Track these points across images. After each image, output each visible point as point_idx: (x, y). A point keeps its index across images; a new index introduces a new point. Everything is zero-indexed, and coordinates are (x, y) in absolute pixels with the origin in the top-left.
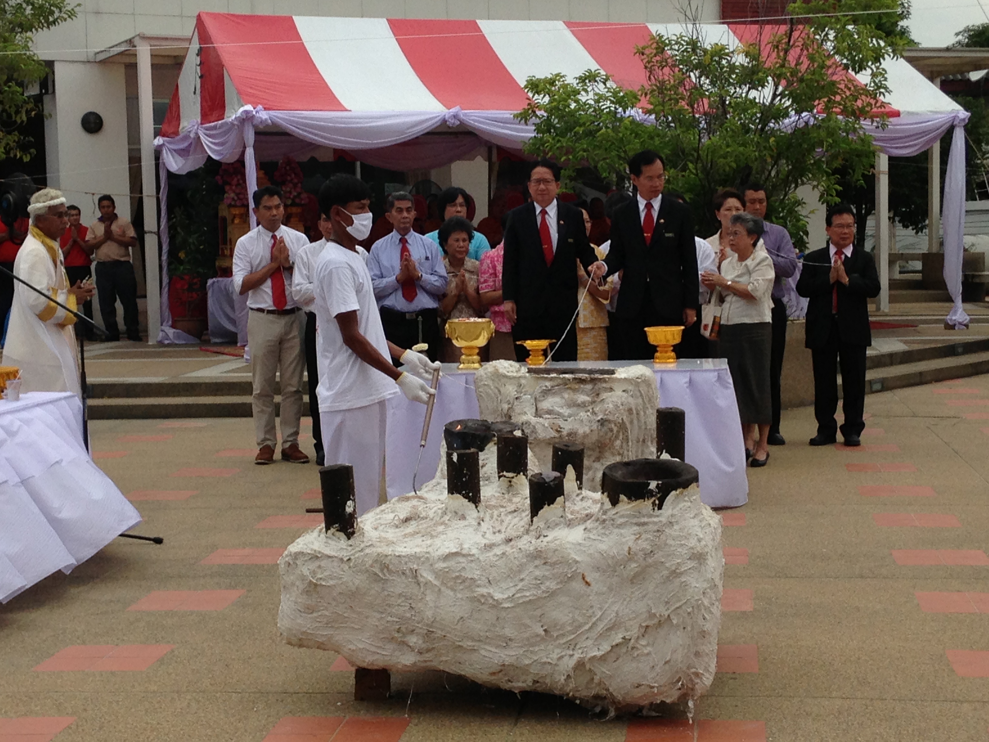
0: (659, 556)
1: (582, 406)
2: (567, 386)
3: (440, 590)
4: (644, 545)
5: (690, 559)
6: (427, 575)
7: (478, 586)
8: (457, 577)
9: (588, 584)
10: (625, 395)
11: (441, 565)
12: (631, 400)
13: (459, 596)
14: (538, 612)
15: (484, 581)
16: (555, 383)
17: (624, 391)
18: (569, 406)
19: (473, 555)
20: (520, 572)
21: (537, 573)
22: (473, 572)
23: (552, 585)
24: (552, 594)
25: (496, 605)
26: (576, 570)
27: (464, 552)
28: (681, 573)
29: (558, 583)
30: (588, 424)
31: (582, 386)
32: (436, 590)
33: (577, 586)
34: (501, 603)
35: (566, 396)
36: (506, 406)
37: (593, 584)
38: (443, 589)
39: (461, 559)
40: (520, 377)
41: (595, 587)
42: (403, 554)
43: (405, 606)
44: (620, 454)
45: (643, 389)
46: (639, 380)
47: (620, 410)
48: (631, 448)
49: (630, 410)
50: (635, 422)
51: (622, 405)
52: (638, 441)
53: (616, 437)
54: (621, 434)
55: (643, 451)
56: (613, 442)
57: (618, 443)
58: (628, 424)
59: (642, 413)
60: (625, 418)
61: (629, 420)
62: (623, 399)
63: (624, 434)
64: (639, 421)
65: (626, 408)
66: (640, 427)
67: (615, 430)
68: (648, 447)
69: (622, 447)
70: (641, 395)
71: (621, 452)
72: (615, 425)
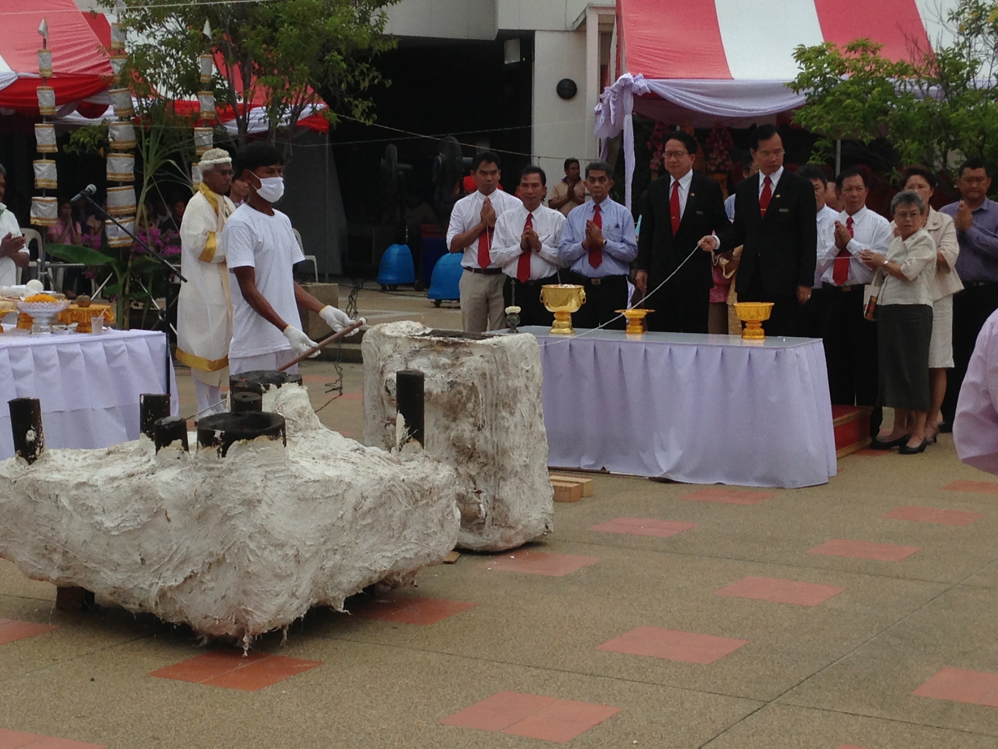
0: (216, 499)
1: (444, 367)
2: (432, 349)
3: (71, 514)
4: (207, 489)
5: (241, 504)
6: (64, 501)
7: (96, 514)
8: (83, 505)
9: (169, 520)
10: (481, 359)
11: (74, 492)
12: (486, 365)
13: (85, 521)
14: (136, 542)
15: (99, 511)
16: (422, 344)
17: (481, 356)
18: (433, 368)
19: (97, 486)
20: (126, 504)
21: (136, 506)
22: (94, 502)
23: (144, 518)
24: (144, 526)
25: (107, 532)
26: (161, 507)
27: (91, 482)
28: (232, 517)
29: (148, 517)
30: (442, 385)
31: (445, 349)
32: (69, 514)
33: (161, 520)
34: (110, 531)
35: (431, 357)
36: (382, 363)
37: (172, 520)
38: (74, 514)
39: (88, 489)
40: (396, 337)
41: (175, 523)
42: (52, 480)
43: (48, 526)
44: (472, 417)
45: (498, 356)
46: (495, 347)
47: (471, 374)
48: (486, 412)
49: (484, 375)
50: (489, 386)
51: (476, 369)
52: (492, 405)
53: (469, 399)
54: (473, 397)
55: (496, 415)
56: (465, 404)
57: (470, 405)
58: (480, 388)
59: (495, 378)
60: (476, 382)
61: (483, 384)
62: (479, 364)
63: (477, 397)
64: (492, 386)
65: (480, 372)
66: (493, 392)
67: (465, 393)
68: (500, 411)
69: (474, 409)
70: (496, 361)
71: (473, 414)
72: (465, 388)
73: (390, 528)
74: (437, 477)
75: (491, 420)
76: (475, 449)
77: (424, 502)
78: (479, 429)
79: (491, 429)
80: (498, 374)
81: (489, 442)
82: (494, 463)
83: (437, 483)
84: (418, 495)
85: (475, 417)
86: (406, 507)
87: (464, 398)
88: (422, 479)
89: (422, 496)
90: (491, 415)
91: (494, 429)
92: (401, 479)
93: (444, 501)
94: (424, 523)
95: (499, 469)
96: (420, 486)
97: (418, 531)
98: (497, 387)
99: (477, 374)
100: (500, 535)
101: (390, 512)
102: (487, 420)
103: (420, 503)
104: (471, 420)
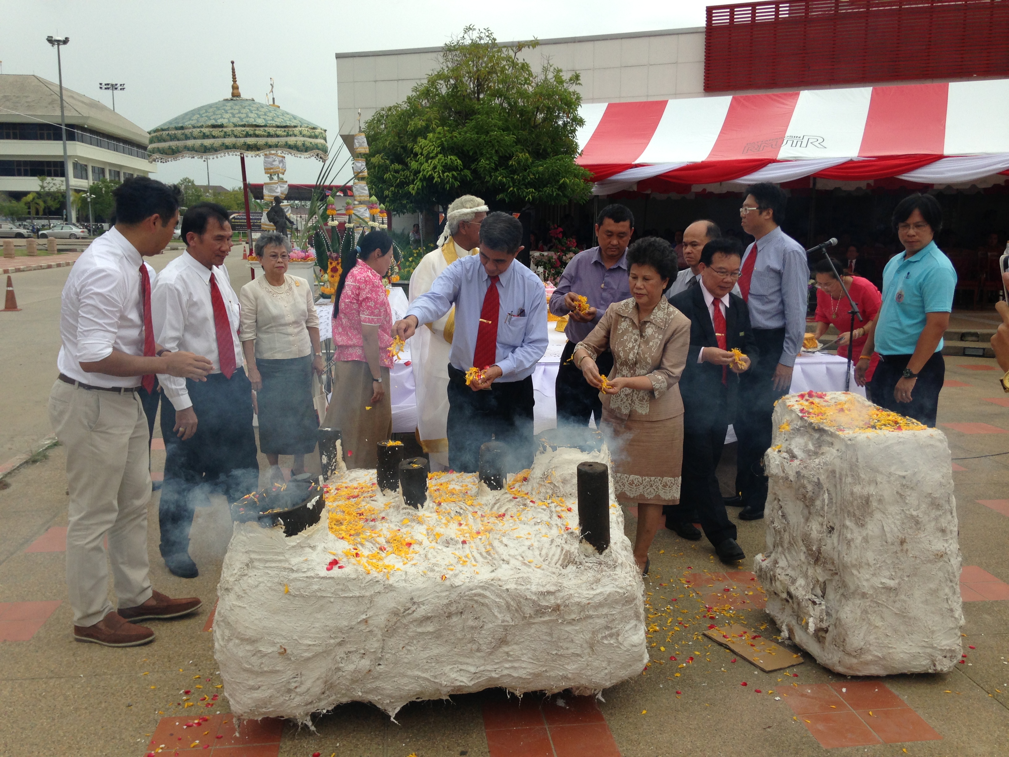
44: (821, 516)
52: (841, 509)
53: (817, 496)
54: (821, 495)
56: (813, 501)
57: (818, 503)
58: (827, 486)
60: (822, 478)
61: (833, 482)
65: (830, 468)
67: (809, 487)
68: (845, 519)
69: (822, 509)
71: (822, 513)
72: (810, 482)
75: (840, 525)
76: (820, 553)
78: (829, 532)
79: (839, 536)
81: (836, 550)
87: (810, 494)
95: (842, 584)
98: (843, 490)
100: (838, 658)
104: (821, 519)
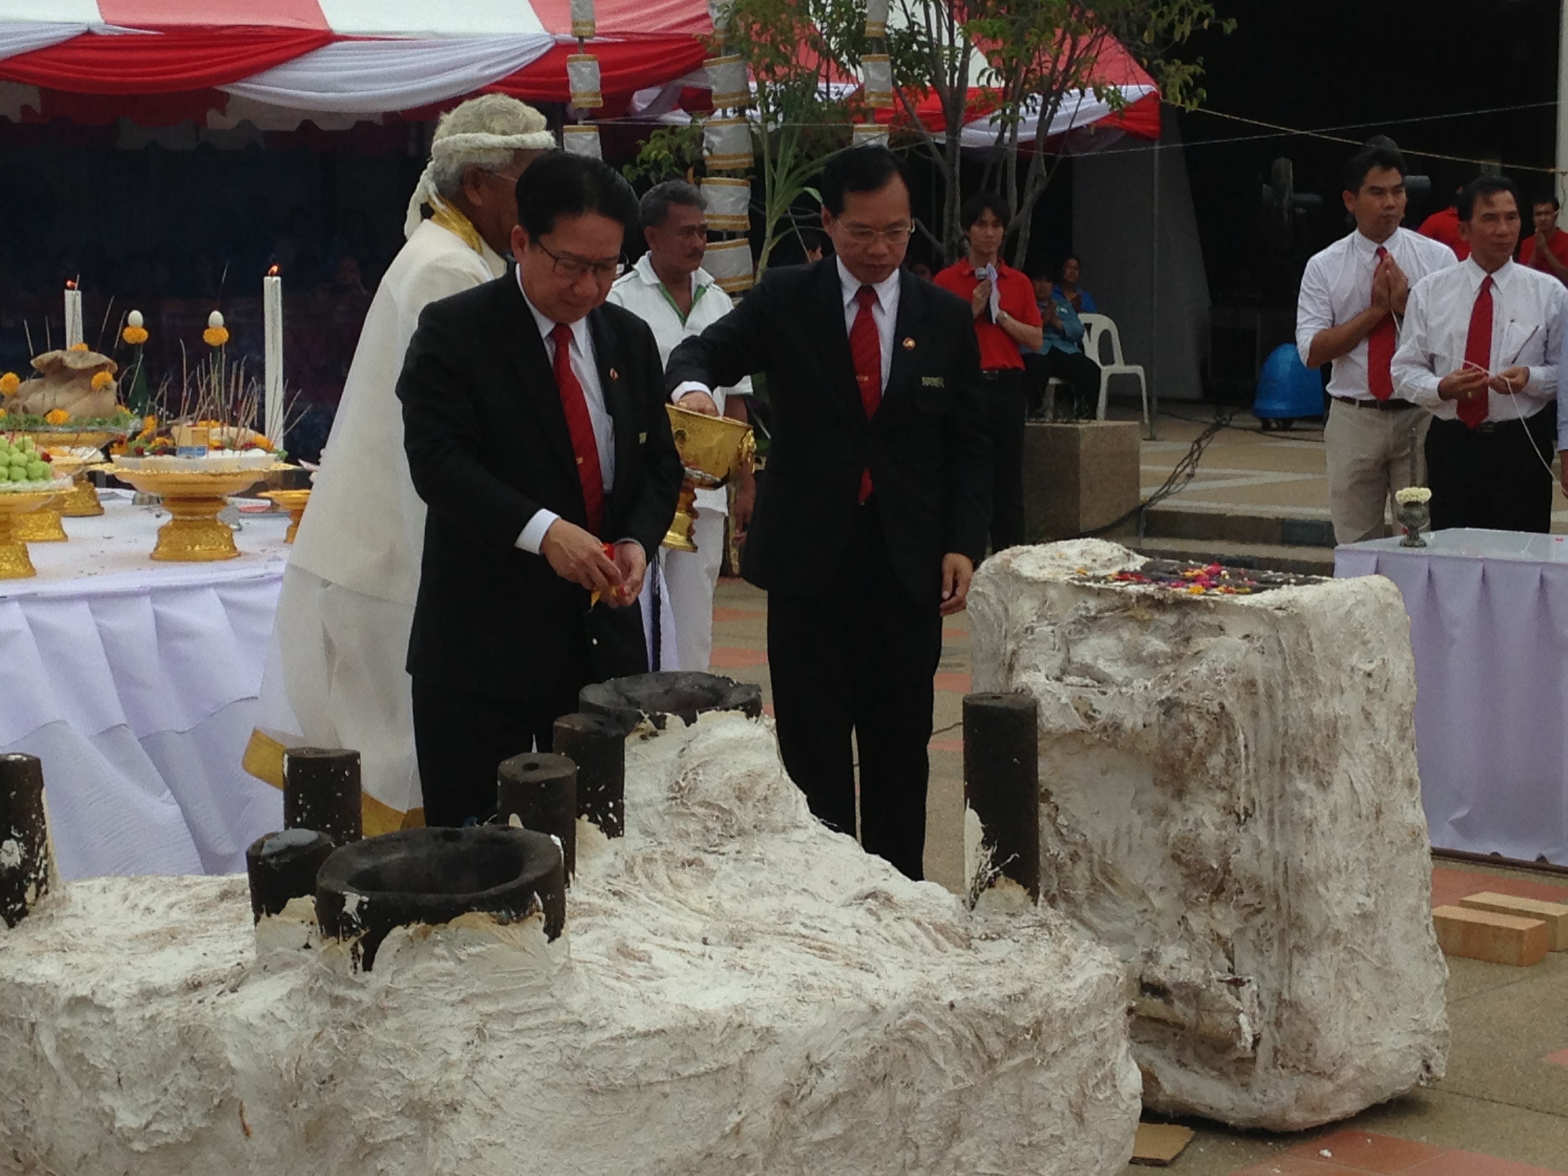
1: (1153, 662)
2: (1126, 614)
10: (1245, 645)
12: (1256, 661)
16: (1104, 603)
17: (1245, 637)
18: (1127, 660)
30: (1145, 709)
31: (1157, 616)
35: (1126, 634)
36: (1010, 646)
40: (1046, 583)
44: (1224, 789)
45: (1287, 637)
46: (1280, 613)
47: (1218, 683)
48: (1257, 778)
49: (1251, 684)
50: (1264, 714)
51: (1231, 670)
52: (1271, 763)
53: (1212, 746)
54: (1224, 740)
55: (1283, 787)
56: (1202, 759)
57: (1216, 761)
58: (1240, 717)
59: (1280, 695)
60: (1230, 702)
61: (1250, 708)
62: (1239, 656)
63: (1232, 740)
64: (1272, 713)
65: (1240, 677)
66: (1275, 730)
67: (1201, 728)
68: (1291, 779)
69: (1226, 771)
70: (1282, 651)
71: (1224, 782)
72: (1201, 717)
73: (906, 1142)
74: (1062, 987)
75: (1271, 799)
76: (1225, 871)
77: (1019, 1059)
78: (1239, 823)
79: (1271, 822)
80: (1288, 683)
81: (1265, 855)
82: (1279, 908)
83: (1059, 1005)
84: (995, 1045)
85: (1228, 789)
86: (957, 1079)
87: (1200, 743)
88: (1012, 999)
89: (1012, 1045)
90: (1270, 787)
91: (1277, 823)
92: (946, 1001)
93: (1087, 1050)
94: (1023, 1118)
95: (1291, 926)
96: (1004, 1021)
97: (998, 1143)
98: (1285, 719)
99: (1234, 683)
100: (1294, 1093)
101: (902, 1099)
102: (1261, 799)
103: (1002, 1068)
104: (1220, 797)
